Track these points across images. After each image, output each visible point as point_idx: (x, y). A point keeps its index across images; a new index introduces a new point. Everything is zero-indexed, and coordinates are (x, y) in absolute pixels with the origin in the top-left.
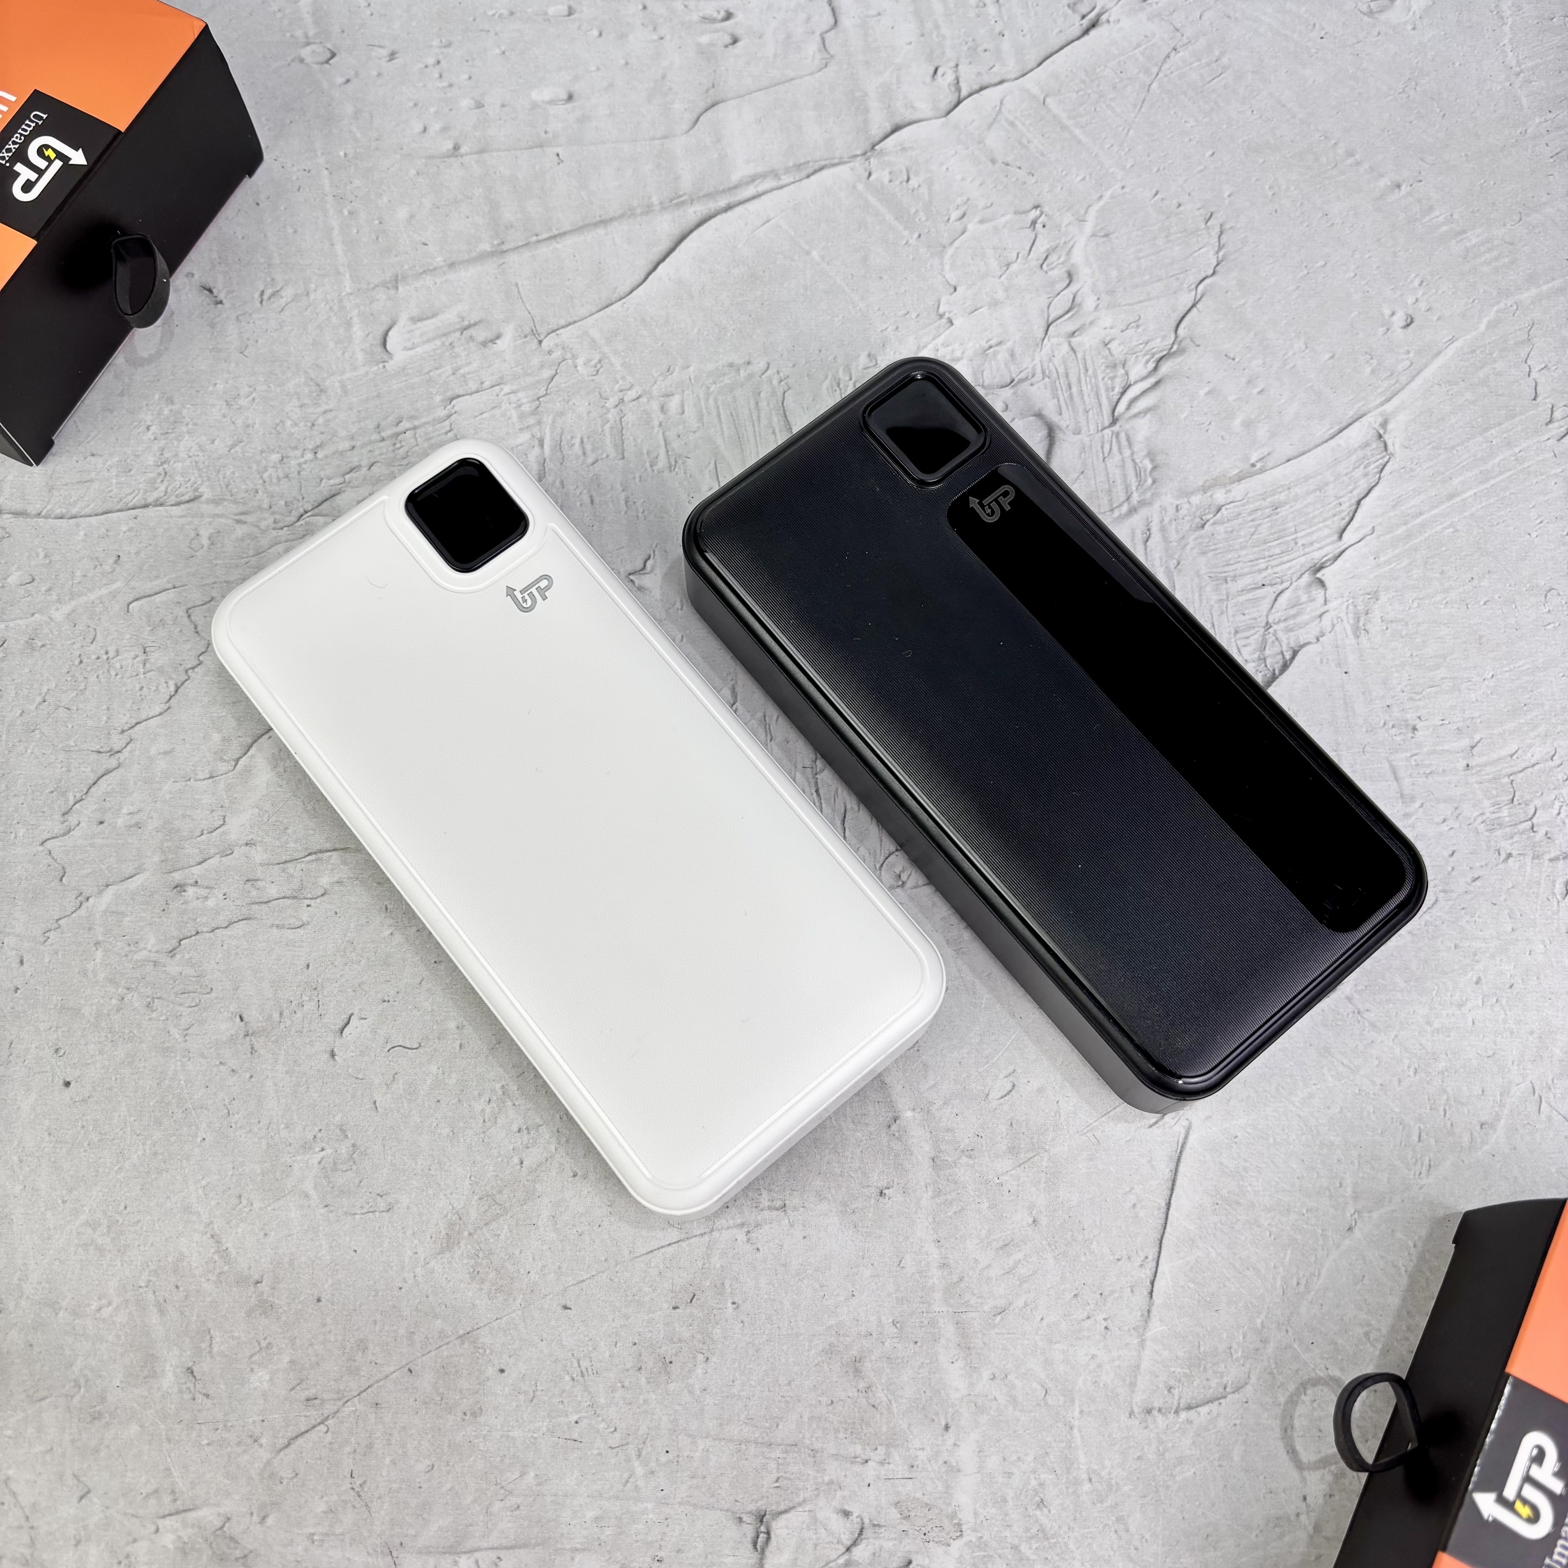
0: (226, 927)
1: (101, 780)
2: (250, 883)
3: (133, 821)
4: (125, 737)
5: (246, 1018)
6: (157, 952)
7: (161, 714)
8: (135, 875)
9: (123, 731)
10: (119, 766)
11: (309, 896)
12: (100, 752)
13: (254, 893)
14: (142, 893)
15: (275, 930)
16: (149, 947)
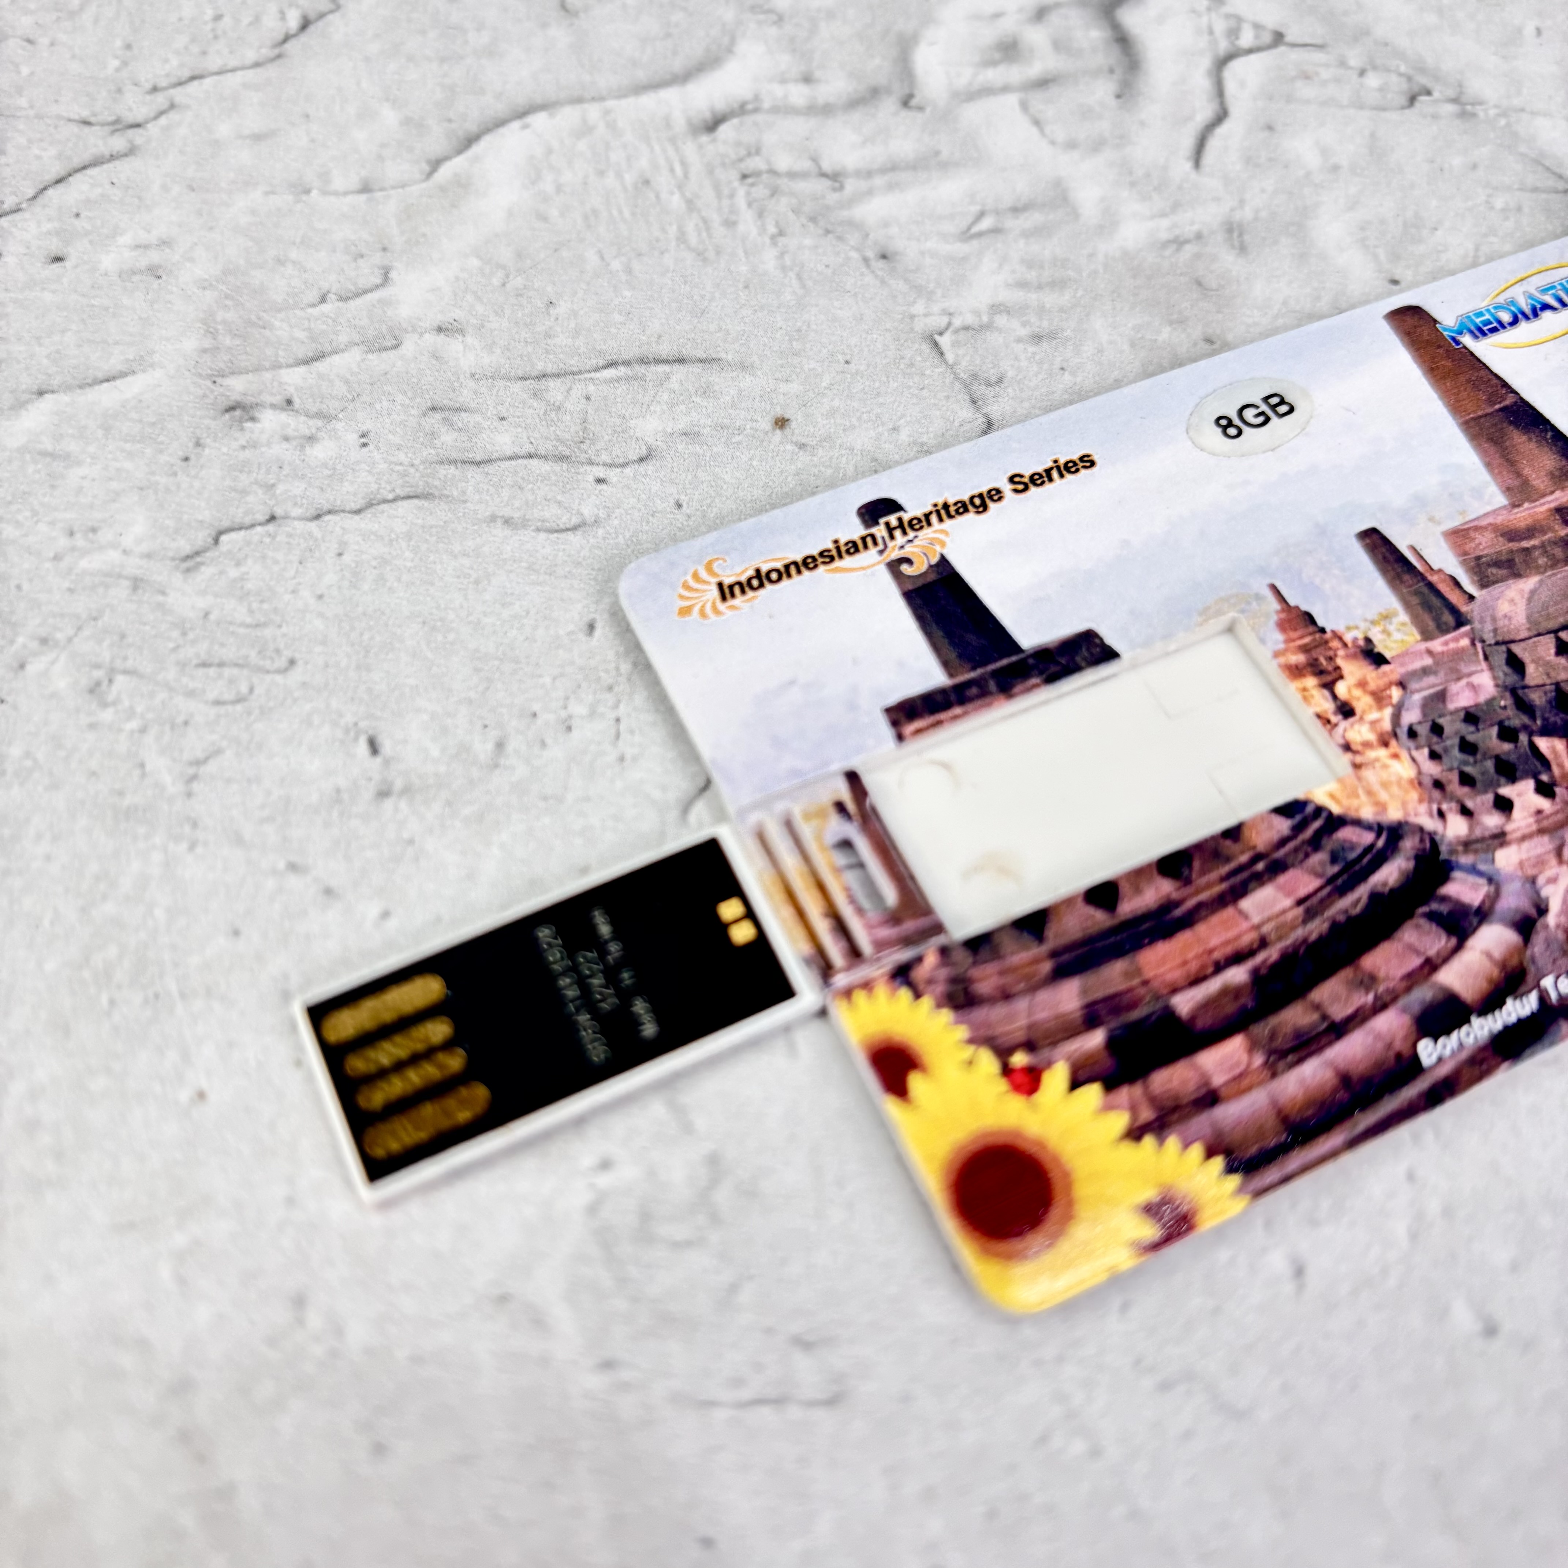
0: (358, 512)
1: (78, 176)
2: (438, 416)
3: (143, 263)
4: (161, 100)
5: (387, 746)
6: (149, 556)
7: (257, 65)
8: (123, 375)
9: (155, 89)
10: (131, 151)
11: (605, 457)
12: (87, 123)
13: (448, 438)
14: (134, 415)
15: (499, 531)
16: (127, 541)
